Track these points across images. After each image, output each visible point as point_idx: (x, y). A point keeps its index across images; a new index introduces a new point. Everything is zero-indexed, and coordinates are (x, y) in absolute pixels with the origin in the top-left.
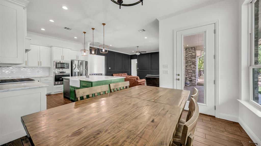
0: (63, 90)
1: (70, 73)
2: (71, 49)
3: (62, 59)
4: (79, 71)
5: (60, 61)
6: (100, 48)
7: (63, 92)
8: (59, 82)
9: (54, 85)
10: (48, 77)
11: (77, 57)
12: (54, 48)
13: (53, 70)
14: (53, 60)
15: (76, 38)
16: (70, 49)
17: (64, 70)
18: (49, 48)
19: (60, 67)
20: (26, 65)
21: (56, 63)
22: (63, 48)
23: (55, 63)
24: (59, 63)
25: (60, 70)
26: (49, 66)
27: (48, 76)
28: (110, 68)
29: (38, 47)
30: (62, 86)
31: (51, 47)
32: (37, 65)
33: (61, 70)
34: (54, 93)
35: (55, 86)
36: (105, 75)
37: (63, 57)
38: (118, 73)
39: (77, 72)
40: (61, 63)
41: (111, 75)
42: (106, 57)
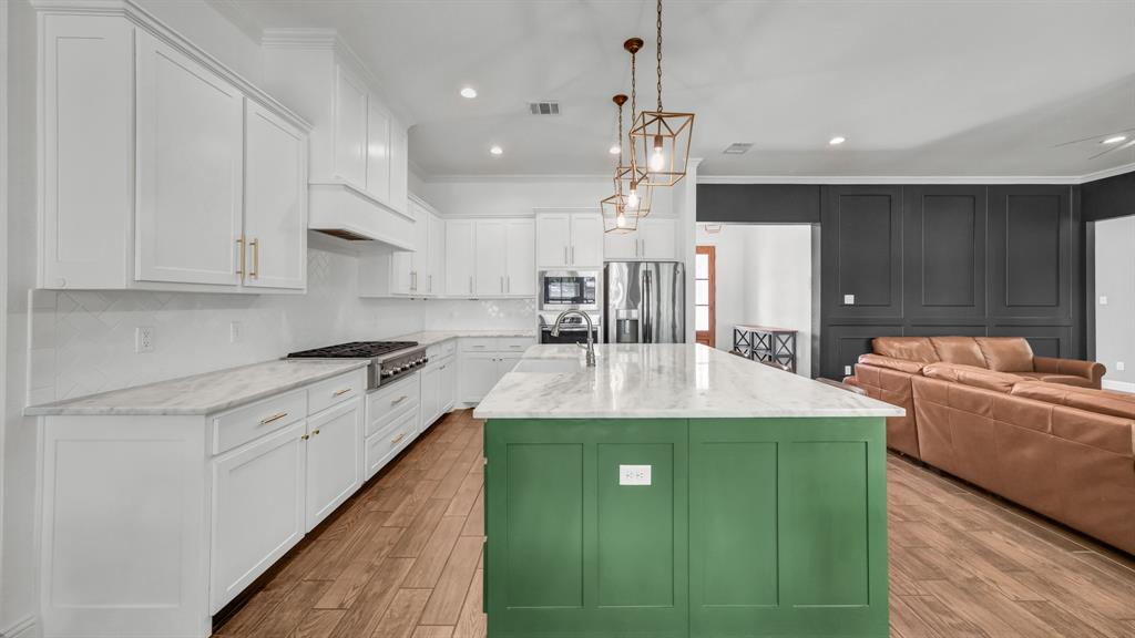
3: (566, 262)
4: (634, 315)
10: (521, 336)
11: (639, 245)
12: (542, 219)
13: (537, 308)
14: (539, 269)
15: (614, 150)
16: (598, 211)
18: (528, 220)
20: (472, 292)
21: (547, 279)
22: (569, 211)
23: (544, 282)
24: (554, 280)
28: (849, 300)
37: (570, 252)
39: (627, 322)
40: (562, 278)
41: (863, 342)
42: (818, 228)
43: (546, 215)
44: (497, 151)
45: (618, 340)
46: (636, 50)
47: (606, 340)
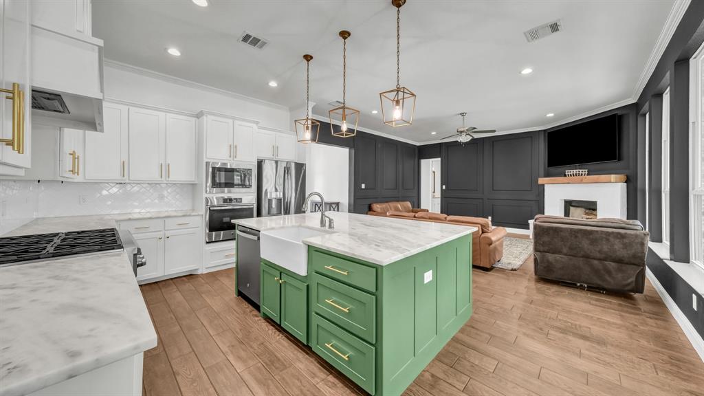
0: (234, 259)
1: (254, 201)
2: (257, 123)
3: (230, 157)
4: (280, 195)
5: (226, 164)
6: (332, 123)
7: (234, 265)
8: (222, 232)
9: (207, 243)
10: (190, 216)
11: (275, 149)
12: (207, 120)
13: (204, 191)
14: (205, 160)
15: (273, 84)
16: (254, 122)
17: (235, 193)
18: (194, 119)
19: (223, 181)
20: (124, 176)
21: (214, 169)
22: (234, 118)
23: (210, 170)
24: (220, 169)
25: (223, 192)
26: (193, 180)
27: (188, 214)
28: (363, 186)
29: (162, 114)
30: (233, 244)
31: (199, 116)
32: (155, 176)
33: (226, 193)
34: (205, 272)
35: (208, 245)
36: (350, 211)
37: (233, 149)
38: (387, 202)
39: (274, 200)
40: (227, 170)
41: (367, 207)
42: (353, 151)
43: (213, 117)
44: (174, 52)
45: (269, 213)
46: (346, 38)
47: (259, 214)
